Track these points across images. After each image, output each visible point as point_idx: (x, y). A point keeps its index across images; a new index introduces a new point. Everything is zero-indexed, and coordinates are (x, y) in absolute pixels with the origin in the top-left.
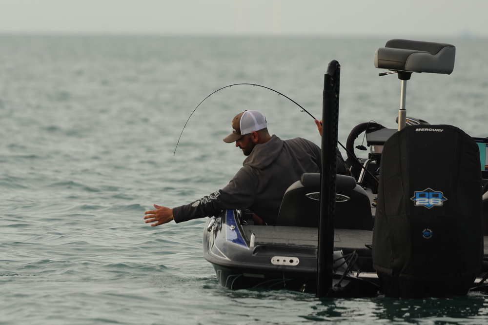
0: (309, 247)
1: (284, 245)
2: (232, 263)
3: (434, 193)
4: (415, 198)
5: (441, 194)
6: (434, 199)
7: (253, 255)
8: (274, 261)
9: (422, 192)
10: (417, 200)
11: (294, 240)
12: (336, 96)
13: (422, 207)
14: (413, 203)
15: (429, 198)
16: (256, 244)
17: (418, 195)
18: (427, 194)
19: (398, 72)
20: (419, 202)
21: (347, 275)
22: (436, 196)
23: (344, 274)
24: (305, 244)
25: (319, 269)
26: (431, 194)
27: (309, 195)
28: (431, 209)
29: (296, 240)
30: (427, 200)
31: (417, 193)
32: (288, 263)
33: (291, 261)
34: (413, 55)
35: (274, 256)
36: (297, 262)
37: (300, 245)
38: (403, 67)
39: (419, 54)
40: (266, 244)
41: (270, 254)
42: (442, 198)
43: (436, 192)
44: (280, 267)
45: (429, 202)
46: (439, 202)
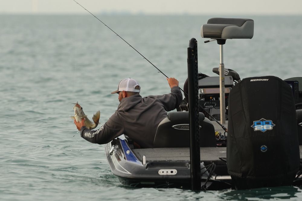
0: (181, 162)
1: (165, 161)
2: (132, 176)
3: (266, 122)
4: (254, 125)
5: (271, 122)
6: (266, 125)
7: (146, 170)
8: (160, 172)
9: (258, 121)
10: (255, 127)
11: (169, 157)
12: (196, 61)
13: (259, 132)
14: (253, 129)
15: (263, 125)
16: (147, 162)
17: (256, 123)
18: (261, 122)
19: (217, 39)
20: (257, 128)
21: (210, 179)
22: (268, 123)
23: (208, 178)
24: (178, 160)
25: (192, 176)
26: (264, 122)
27: (174, 127)
28: (265, 132)
29: (171, 157)
30: (262, 126)
31: (255, 122)
32: (169, 173)
33: (172, 172)
34: (226, 27)
35: (160, 169)
36: (176, 172)
37: (175, 161)
38: (220, 36)
39: (230, 27)
40: (153, 161)
41: (157, 168)
42: (272, 124)
43: (267, 121)
44: (164, 177)
45: (263, 128)
46: (270, 127)
